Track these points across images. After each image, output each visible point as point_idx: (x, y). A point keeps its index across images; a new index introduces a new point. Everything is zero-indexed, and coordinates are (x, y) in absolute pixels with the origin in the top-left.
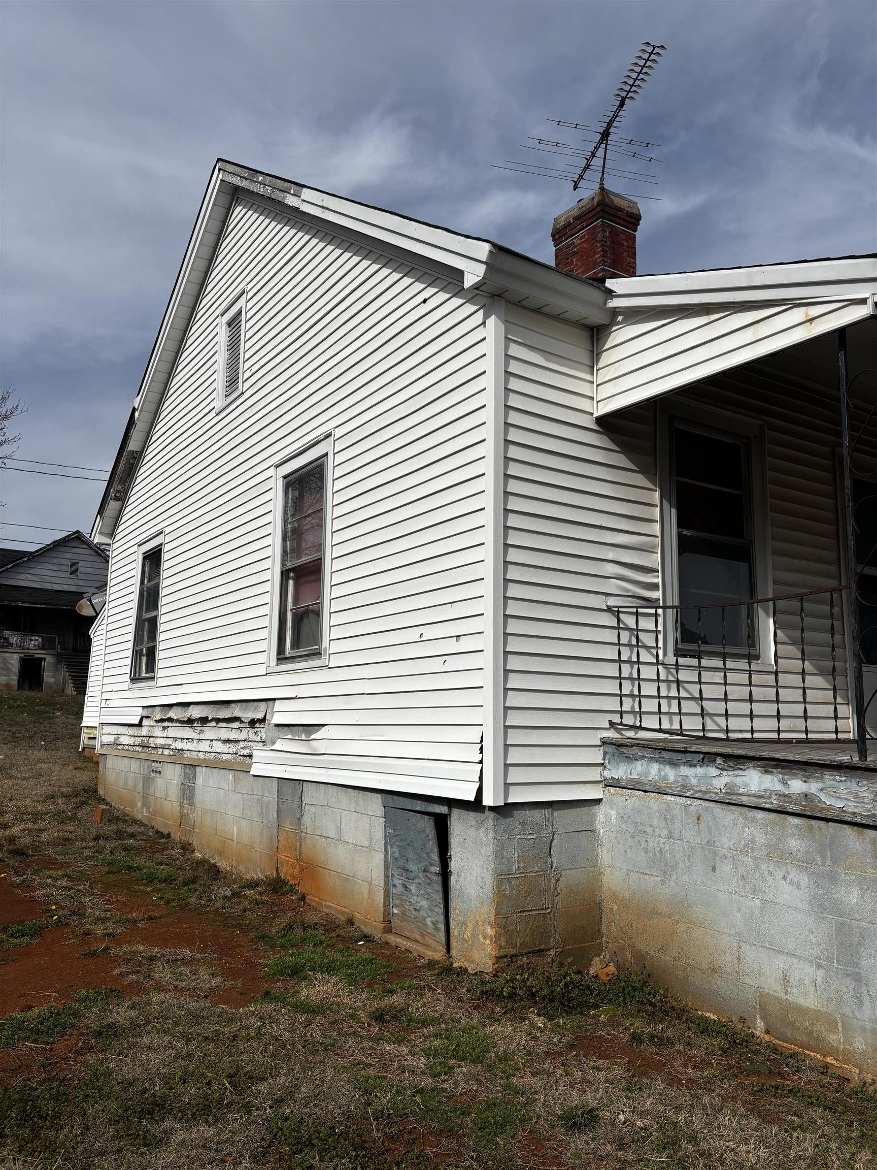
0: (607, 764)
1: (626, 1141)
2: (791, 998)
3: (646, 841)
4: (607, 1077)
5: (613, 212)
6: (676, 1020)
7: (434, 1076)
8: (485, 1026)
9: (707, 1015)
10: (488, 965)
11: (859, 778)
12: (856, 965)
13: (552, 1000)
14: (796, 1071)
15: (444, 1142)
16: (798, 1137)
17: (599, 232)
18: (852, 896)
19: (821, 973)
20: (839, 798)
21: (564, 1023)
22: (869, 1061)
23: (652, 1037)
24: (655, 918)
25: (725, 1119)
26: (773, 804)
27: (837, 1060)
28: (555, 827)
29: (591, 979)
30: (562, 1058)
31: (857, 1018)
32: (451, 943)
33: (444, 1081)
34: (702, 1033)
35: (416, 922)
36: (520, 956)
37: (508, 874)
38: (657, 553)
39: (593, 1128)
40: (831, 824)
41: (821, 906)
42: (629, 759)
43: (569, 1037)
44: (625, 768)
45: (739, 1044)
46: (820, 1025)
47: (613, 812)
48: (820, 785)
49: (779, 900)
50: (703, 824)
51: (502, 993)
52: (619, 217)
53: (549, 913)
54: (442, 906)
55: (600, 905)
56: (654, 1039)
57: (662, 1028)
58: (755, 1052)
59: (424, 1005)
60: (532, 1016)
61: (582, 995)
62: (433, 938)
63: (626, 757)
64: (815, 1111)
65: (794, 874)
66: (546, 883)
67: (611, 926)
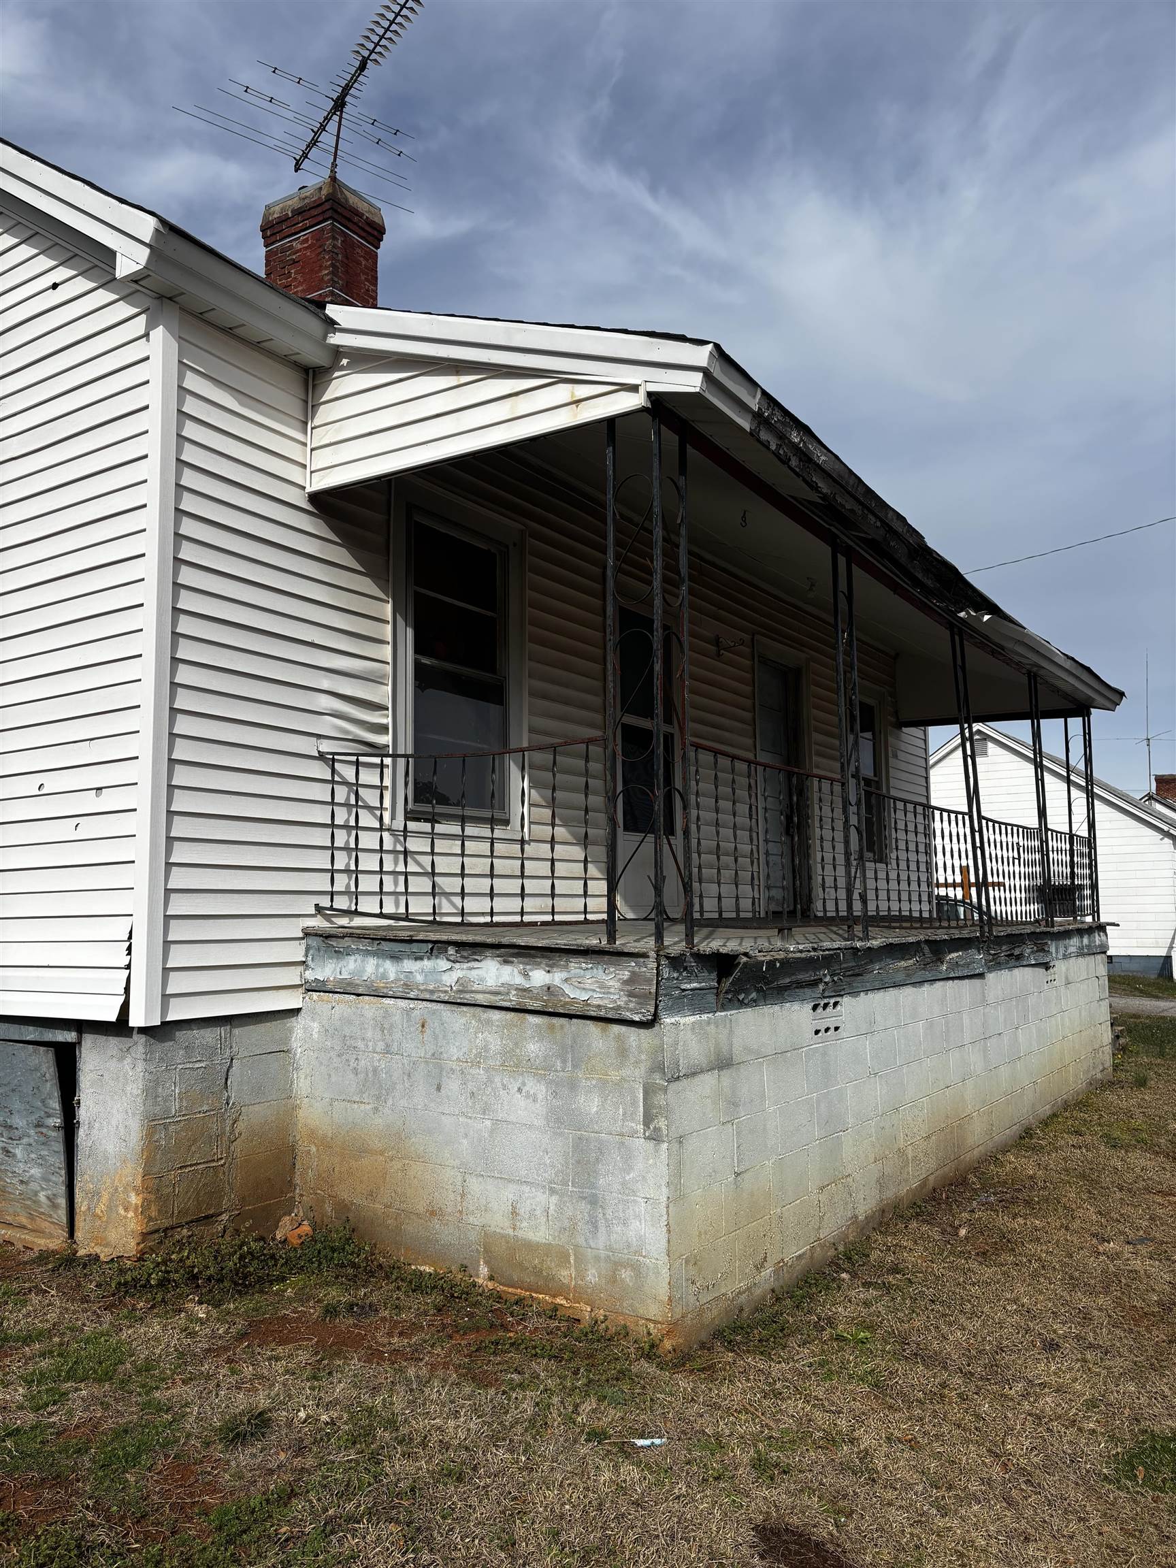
0: (310, 962)
1: (306, 1443)
2: (520, 1234)
3: (357, 1059)
4: (287, 1366)
5: (348, 214)
6: (384, 1280)
7: (37, 1409)
8: (121, 1330)
9: (422, 1268)
10: (130, 1247)
11: (607, 964)
12: (593, 1186)
13: (220, 1281)
14: (521, 1319)
15: (47, 1494)
16: (516, 1398)
17: (327, 239)
18: (590, 1104)
19: (554, 1199)
20: (584, 989)
21: (236, 1308)
22: (602, 1295)
23: (351, 1306)
24: (364, 1158)
25: (434, 1391)
26: (511, 1001)
27: (567, 1299)
28: (235, 1049)
29: (277, 1245)
30: (229, 1354)
31: (590, 1248)
32: (77, 1223)
33: (51, 1414)
34: (414, 1291)
35: (23, 1199)
36: (179, 1227)
37: (164, 1119)
38: (387, 685)
39: (263, 1436)
40: (574, 1021)
41: (559, 1120)
42: (339, 954)
43: (241, 1324)
44: (334, 965)
45: (457, 1297)
46: (551, 1261)
47: (316, 1025)
48: (564, 975)
49: (512, 1118)
50: (428, 1031)
51: (148, 1281)
52: (355, 224)
53: (222, 1165)
54: (63, 1172)
55: (293, 1148)
56: (353, 1309)
57: (365, 1293)
58: (476, 1304)
59: (28, 1315)
60: (191, 1305)
61: (263, 1268)
62: (49, 1219)
63: (335, 951)
64: (539, 1363)
65: (532, 1086)
66: (219, 1124)
67: (306, 1177)
